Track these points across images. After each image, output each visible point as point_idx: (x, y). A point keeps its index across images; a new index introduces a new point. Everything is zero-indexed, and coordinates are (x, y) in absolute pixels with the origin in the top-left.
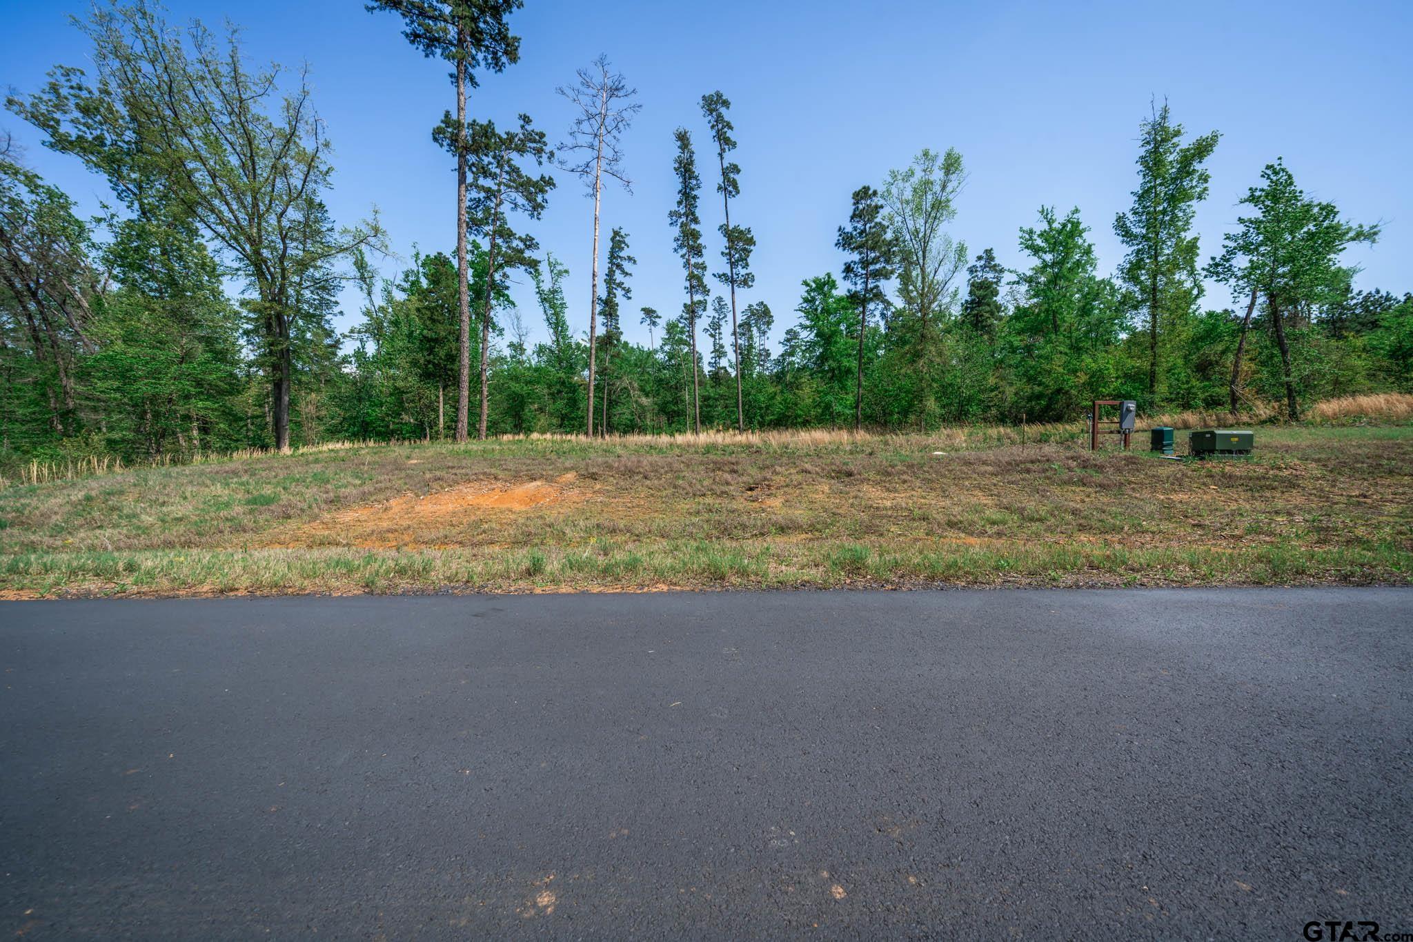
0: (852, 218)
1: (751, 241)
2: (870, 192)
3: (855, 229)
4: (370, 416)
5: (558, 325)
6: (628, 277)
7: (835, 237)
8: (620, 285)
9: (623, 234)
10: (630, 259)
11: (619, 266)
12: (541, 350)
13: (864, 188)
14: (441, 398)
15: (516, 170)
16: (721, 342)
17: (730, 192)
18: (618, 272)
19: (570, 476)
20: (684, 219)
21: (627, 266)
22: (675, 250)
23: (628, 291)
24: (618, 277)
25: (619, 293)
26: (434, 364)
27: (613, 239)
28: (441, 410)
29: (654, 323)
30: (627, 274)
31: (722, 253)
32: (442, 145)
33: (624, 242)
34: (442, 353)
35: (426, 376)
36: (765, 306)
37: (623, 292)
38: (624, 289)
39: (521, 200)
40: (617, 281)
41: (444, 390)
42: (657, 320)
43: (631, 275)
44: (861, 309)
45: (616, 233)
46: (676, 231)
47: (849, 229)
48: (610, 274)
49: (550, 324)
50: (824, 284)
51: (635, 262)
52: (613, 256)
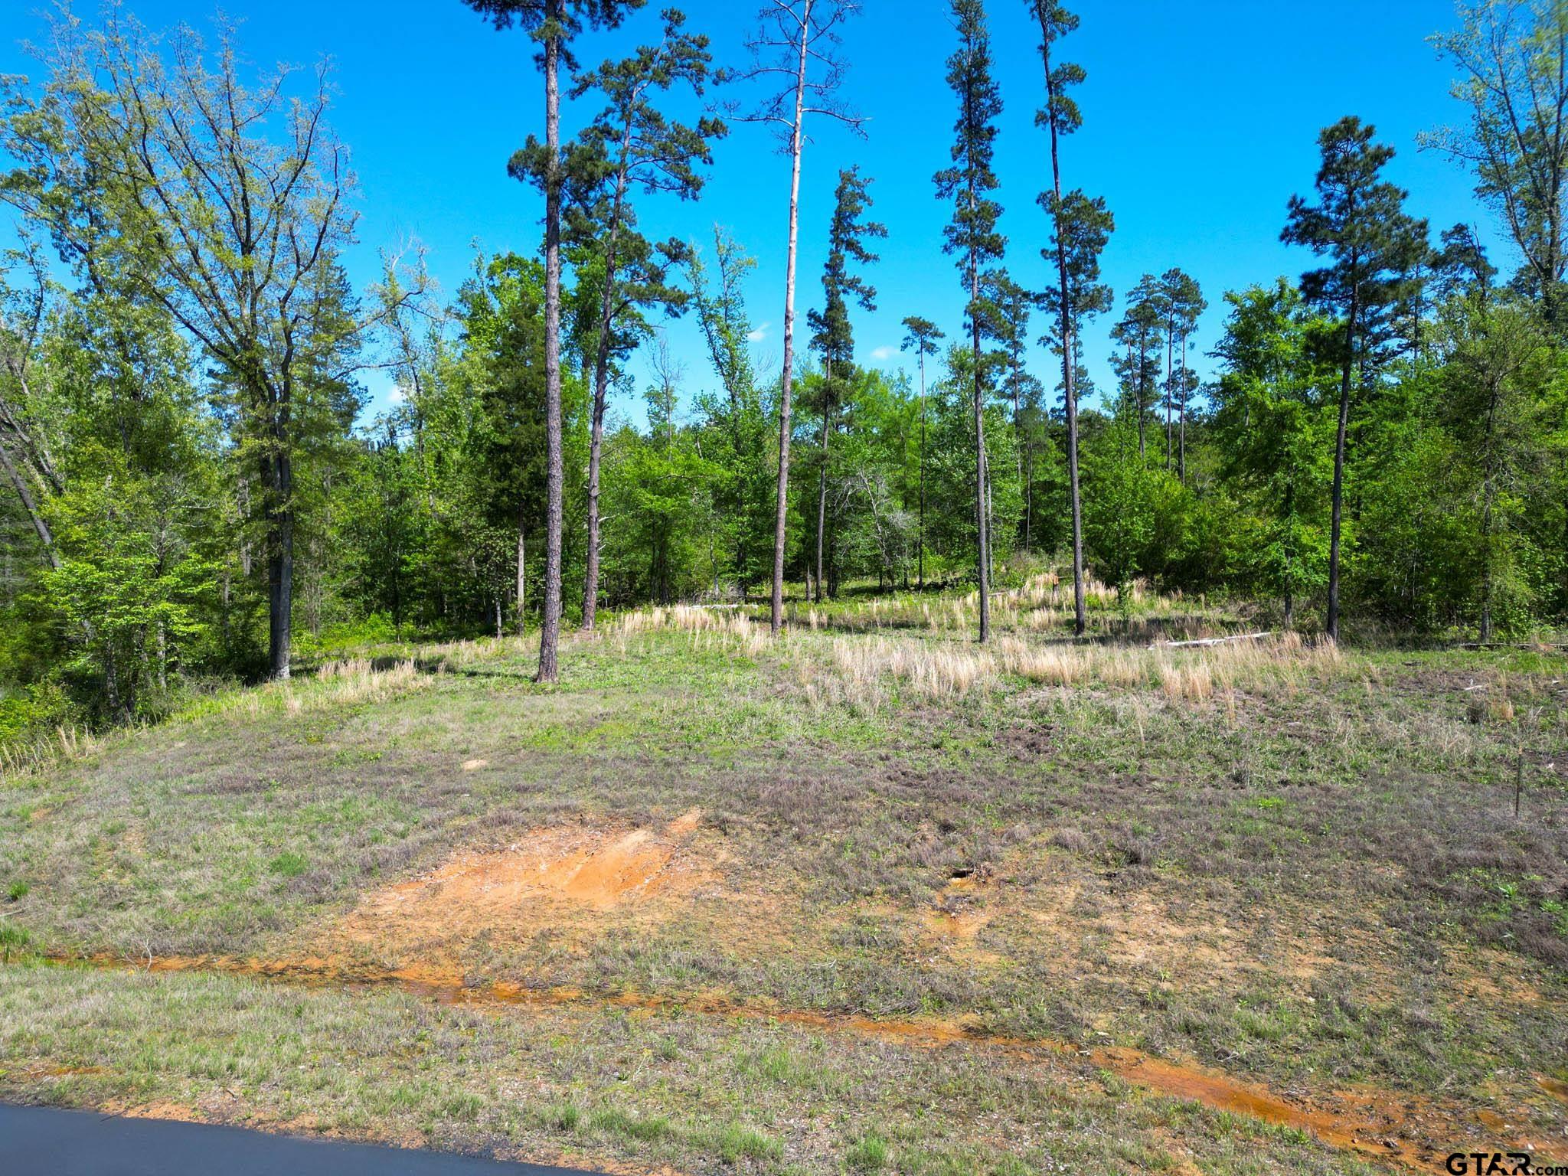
0: (1321, 176)
1: (1106, 221)
2: (1361, 128)
3: (1329, 197)
4: (408, 564)
5: (731, 368)
6: (869, 264)
7: (1284, 220)
8: (854, 284)
9: (859, 178)
10: (873, 229)
11: (851, 246)
12: (704, 403)
13: (1345, 121)
14: (522, 552)
15: (652, 119)
16: (1081, 362)
17: (1064, 123)
18: (848, 256)
19: (691, 818)
20: (964, 185)
21: (868, 243)
22: (946, 249)
23: (869, 294)
24: (851, 267)
25: (850, 301)
26: (510, 494)
27: (840, 193)
28: (521, 572)
29: (931, 349)
30: (867, 258)
31: (1044, 252)
32: (521, 179)
33: (862, 196)
34: (524, 475)
35: (496, 515)
36: (1185, 278)
37: (860, 297)
38: (861, 291)
39: (660, 175)
40: (849, 277)
41: (525, 538)
42: (936, 341)
43: (876, 258)
44: (1340, 373)
45: (847, 179)
46: (948, 208)
47: (1314, 200)
48: (833, 267)
49: (720, 365)
50: (1271, 301)
51: (884, 234)
52: (842, 223)
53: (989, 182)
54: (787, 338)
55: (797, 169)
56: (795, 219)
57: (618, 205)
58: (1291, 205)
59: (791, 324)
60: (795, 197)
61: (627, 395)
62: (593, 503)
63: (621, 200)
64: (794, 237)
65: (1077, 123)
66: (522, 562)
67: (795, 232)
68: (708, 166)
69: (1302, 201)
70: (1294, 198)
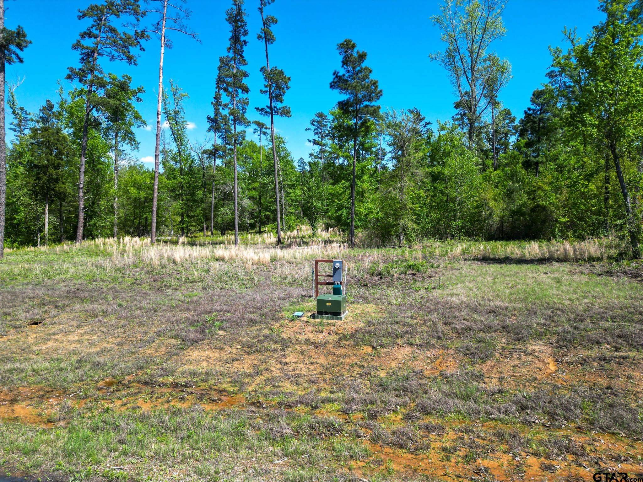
0: (344, 63)
3: (348, 71)
7: (332, 80)
8: (226, 106)
11: (224, 90)
13: (346, 41)
14: (47, 211)
15: (112, 30)
17: (269, 40)
20: (232, 63)
39: (116, 54)
40: (224, 103)
41: (49, 205)
48: (217, 98)
52: (220, 80)
53: (244, 62)
54: (158, 122)
55: (163, 52)
56: (161, 73)
57: (94, 65)
58: (334, 74)
59: (160, 116)
60: (162, 64)
61: (137, 150)
62: (81, 190)
63: (95, 62)
64: (161, 80)
65: (274, 40)
66: (47, 216)
67: (161, 78)
68: (143, 52)
69: (338, 73)
70: (335, 72)
